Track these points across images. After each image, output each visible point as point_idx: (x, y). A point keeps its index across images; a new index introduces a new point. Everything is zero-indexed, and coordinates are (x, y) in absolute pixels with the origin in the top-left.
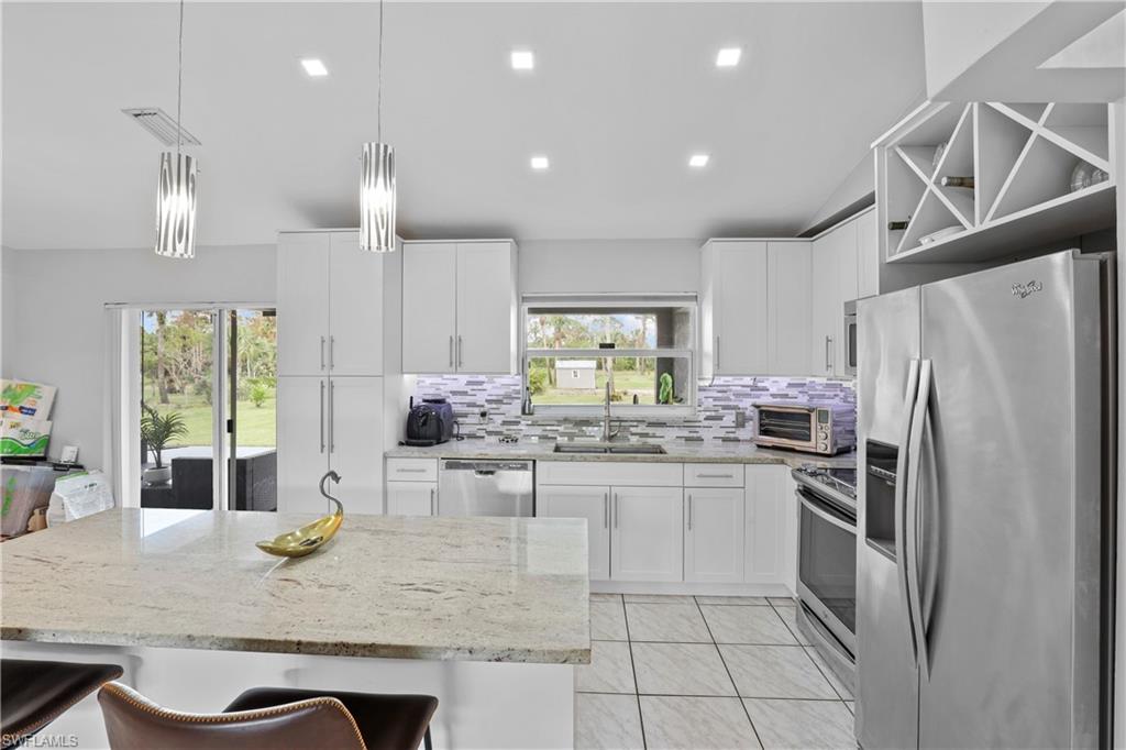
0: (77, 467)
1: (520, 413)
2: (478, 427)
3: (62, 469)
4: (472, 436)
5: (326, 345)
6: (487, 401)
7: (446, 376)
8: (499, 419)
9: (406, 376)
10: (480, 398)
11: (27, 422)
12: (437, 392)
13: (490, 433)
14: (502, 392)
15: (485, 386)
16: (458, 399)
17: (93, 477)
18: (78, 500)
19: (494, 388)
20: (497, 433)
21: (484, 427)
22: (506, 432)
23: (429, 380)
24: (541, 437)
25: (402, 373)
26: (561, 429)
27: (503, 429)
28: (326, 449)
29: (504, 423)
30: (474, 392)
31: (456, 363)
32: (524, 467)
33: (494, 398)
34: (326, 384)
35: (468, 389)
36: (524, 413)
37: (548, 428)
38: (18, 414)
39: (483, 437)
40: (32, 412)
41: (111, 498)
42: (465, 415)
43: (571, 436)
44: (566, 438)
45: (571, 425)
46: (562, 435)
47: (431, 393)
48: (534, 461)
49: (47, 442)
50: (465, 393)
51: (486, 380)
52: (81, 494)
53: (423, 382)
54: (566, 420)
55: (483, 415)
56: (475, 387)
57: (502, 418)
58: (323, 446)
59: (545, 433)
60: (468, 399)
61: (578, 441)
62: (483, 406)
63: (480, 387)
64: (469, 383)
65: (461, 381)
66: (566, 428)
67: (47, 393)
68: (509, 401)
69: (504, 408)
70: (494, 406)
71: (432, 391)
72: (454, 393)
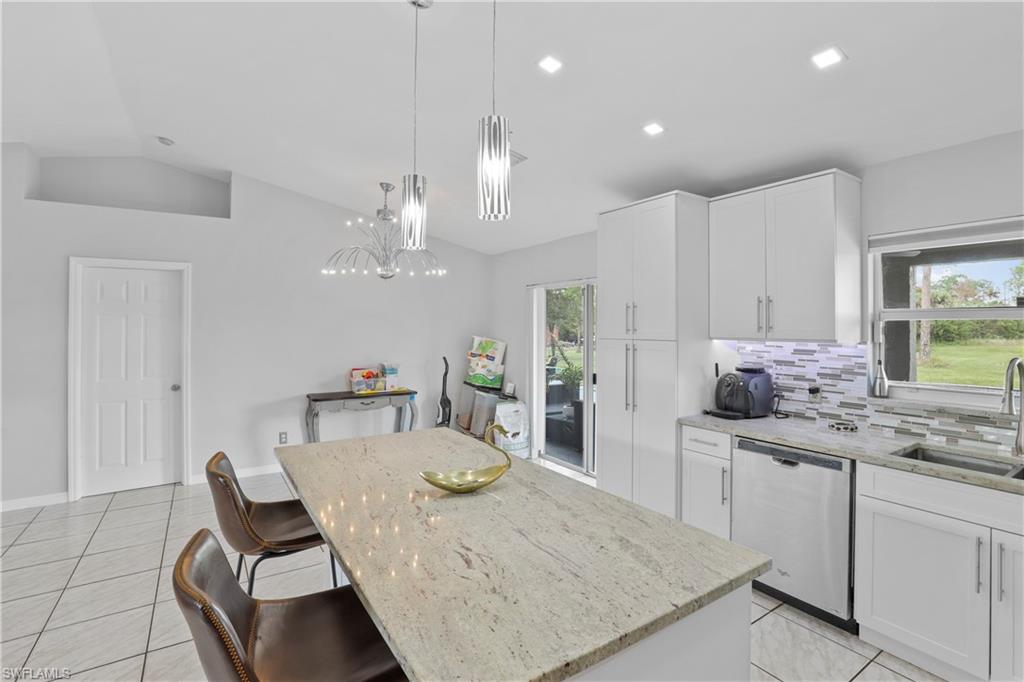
0: (513, 398)
1: (864, 393)
2: (810, 405)
3: (506, 398)
4: (799, 416)
5: (631, 311)
6: (819, 374)
7: (768, 343)
8: (835, 399)
9: (715, 341)
10: (811, 371)
11: (491, 365)
12: (760, 360)
13: (823, 415)
14: (840, 365)
15: (816, 356)
16: (785, 370)
17: (518, 406)
18: (509, 419)
19: (828, 359)
20: (832, 416)
21: (817, 406)
22: (844, 417)
23: (749, 347)
24: (898, 431)
25: (711, 339)
26: (935, 423)
27: (842, 412)
28: (631, 407)
29: (843, 405)
30: (802, 363)
31: (765, 329)
32: (838, 466)
33: (829, 372)
34: (631, 347)
35: (795, 358)
36: (872, 392)
37: (910, 419)
38: (485, 359)
39: (814, 419)
40: (492, 359)
41: (527, 422)
42: (792, 390)
43: (953, 438)
44: (944, 439)
45: (953, 421)
46: (936, 432)
47: (751, 362)
48: (853, 463)
49: (502, 379)
50: (792, 364)
51: (818, 348)
52: (511, 416)
53: (744, 348)
54: (941, 412)
55: (814, 391)
56: (805, 357)
57: (840, 398)
58: (627, 404)
59: (905, 426)
60: (794, 371)
61: (965, 446)
62: (814, 381)
63: (810, 357)
64: (796, 352)
65: (787, 350)
66: (940, 424)
67: (501, 346)
68: (850, 377)
69: (842, 385)
70: (829, 382)
71: (753, 359)
72: (778, 362)
